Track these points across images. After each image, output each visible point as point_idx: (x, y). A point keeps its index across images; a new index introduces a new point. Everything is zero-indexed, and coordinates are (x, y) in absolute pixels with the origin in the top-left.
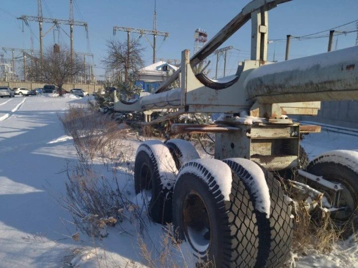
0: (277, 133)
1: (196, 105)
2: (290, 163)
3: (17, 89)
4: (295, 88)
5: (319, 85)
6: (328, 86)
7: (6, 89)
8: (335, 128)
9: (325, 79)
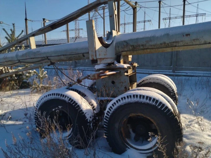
4: (153, 46)
5: (169, 44)
6: (175, 44)
9: (174, 40)
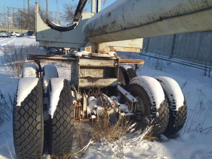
0: (104, 63)
1: (45, 41)
2: (111, 83)
3: (13, 33)
7: (5, 32)
8: (190, 63)
